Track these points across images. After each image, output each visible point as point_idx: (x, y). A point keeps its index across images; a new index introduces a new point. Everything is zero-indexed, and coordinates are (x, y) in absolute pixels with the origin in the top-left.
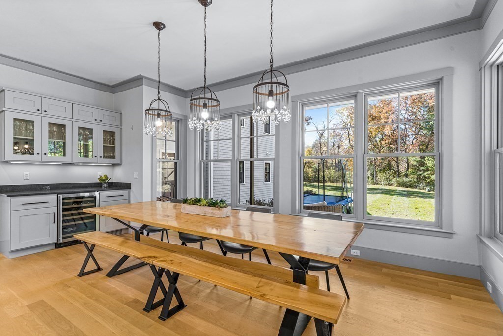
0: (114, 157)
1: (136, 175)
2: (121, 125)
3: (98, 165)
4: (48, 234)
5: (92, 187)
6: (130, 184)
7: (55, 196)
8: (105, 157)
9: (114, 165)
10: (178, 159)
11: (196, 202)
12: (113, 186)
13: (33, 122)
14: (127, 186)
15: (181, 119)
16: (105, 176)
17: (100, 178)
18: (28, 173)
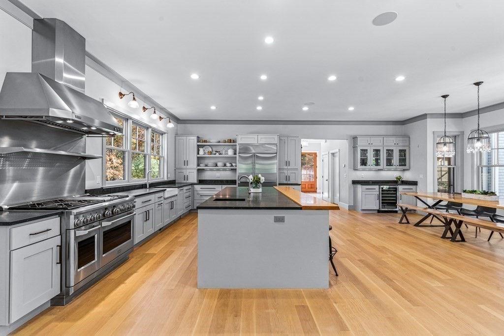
0: (405, 165)
1: (421, 176)
2: (409, 145)
3: (395, 170)
4: (375, 205)
5: (391, 183)
6: (417, 182)
7: (378, 186)
8: (400, 165)
9: (404, 170)
10: (455, 165)
11: (473, 192)
12: (404, 183)
13: (367, 150)
14: (415, 183)
15: (458, 135)
16: (399, 176)
17: (397, 178)
18: (363, 175)
